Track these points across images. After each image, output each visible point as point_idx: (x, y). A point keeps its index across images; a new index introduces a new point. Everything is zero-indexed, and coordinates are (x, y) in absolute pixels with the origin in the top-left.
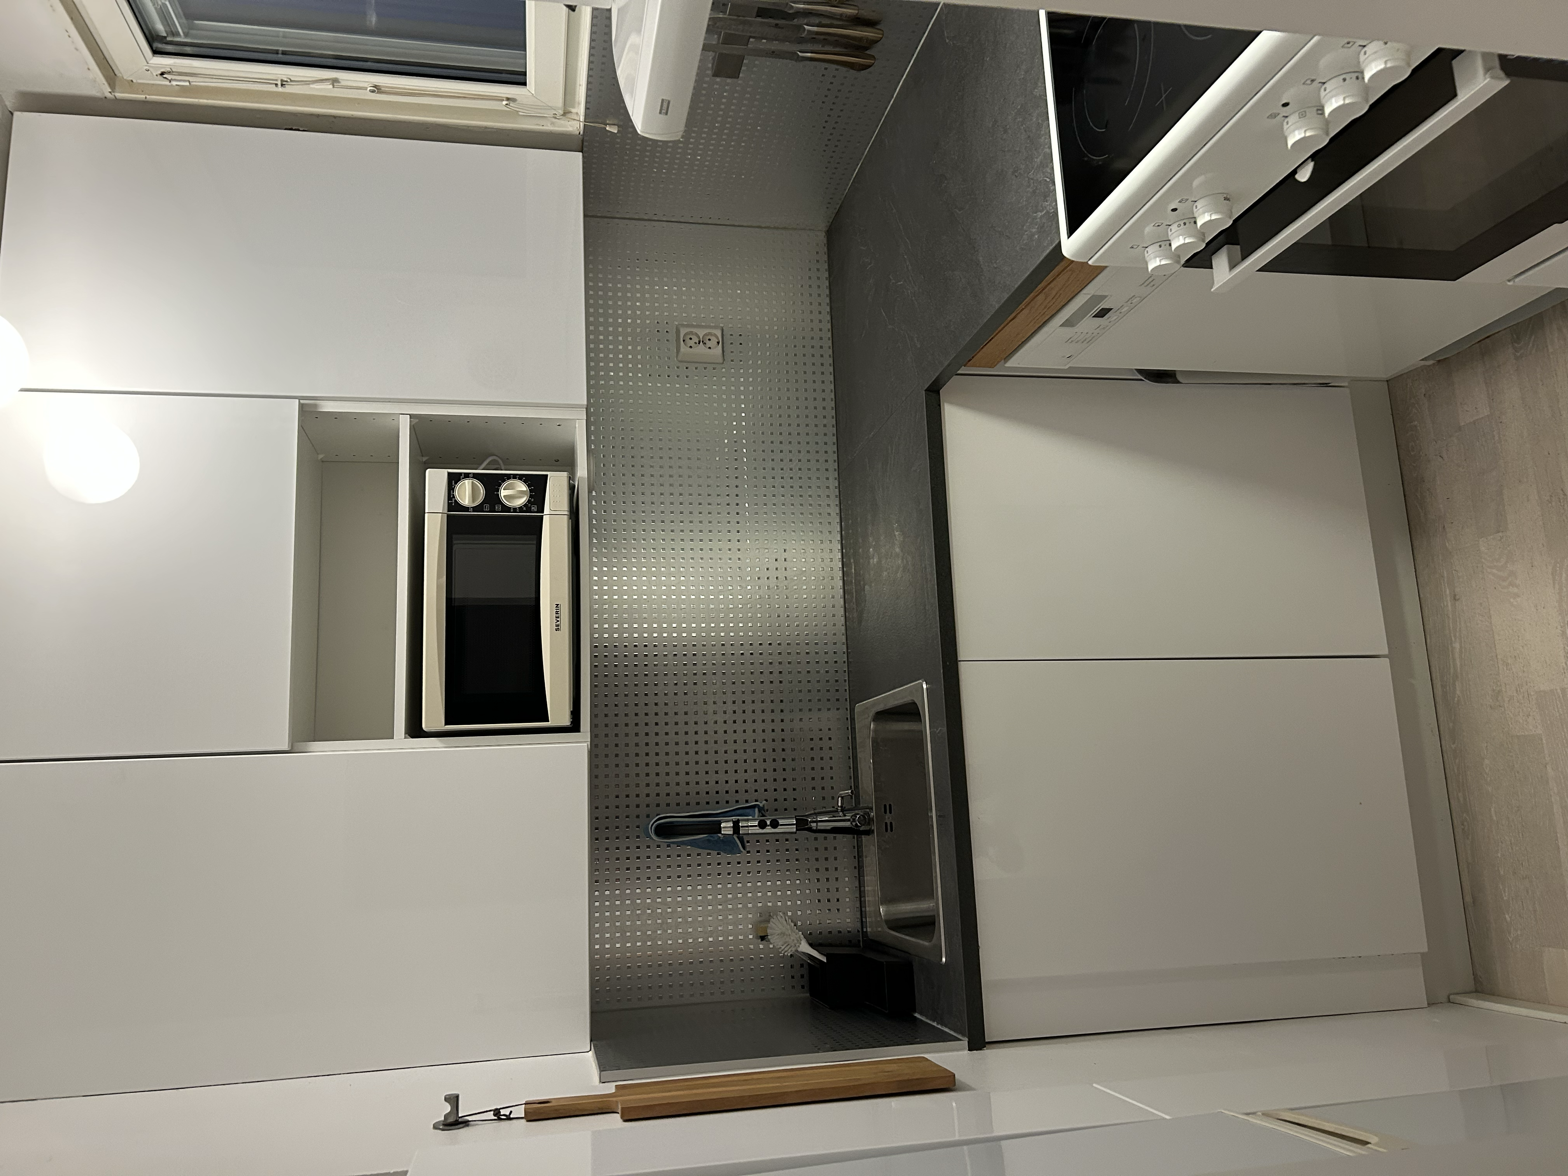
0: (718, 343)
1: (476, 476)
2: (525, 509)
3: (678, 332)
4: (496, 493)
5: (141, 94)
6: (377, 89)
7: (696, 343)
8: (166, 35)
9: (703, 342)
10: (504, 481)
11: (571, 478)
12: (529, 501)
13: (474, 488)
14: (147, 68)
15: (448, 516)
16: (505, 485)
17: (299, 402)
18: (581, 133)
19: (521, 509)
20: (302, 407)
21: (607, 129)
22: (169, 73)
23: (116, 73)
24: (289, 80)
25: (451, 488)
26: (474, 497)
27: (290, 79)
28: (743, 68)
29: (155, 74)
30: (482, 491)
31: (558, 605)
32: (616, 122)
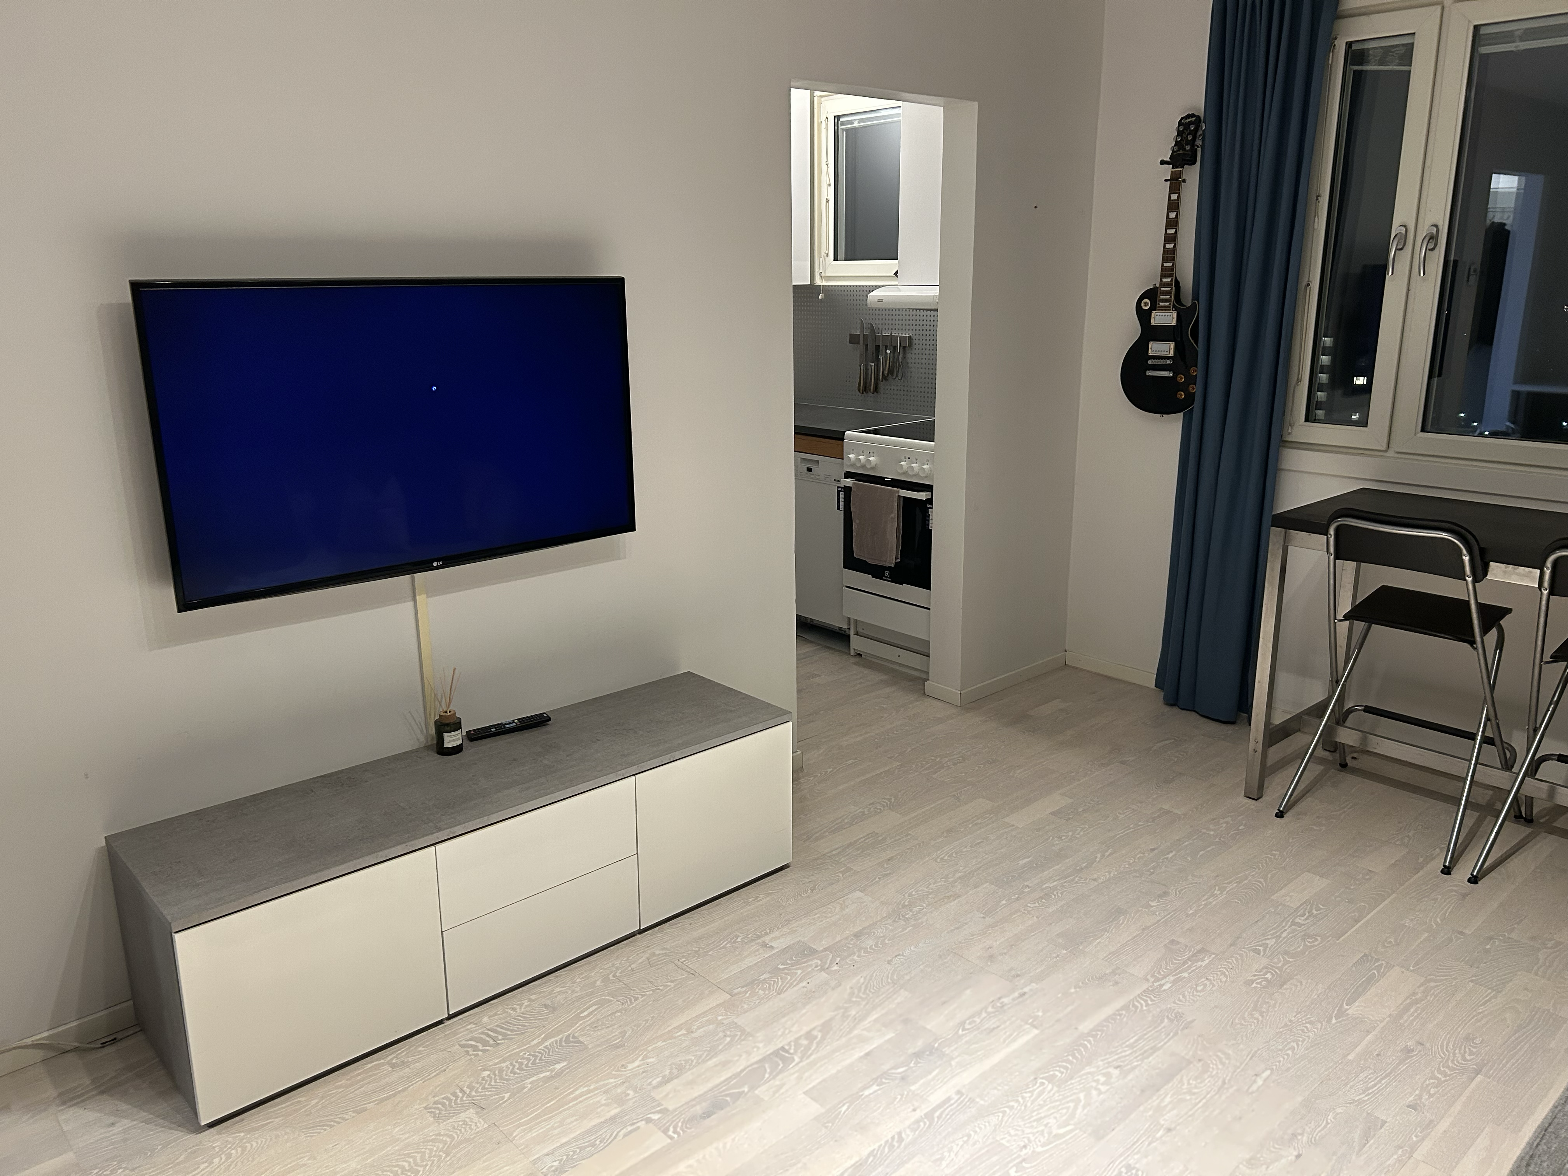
18: (816, 284)
21: (819, 294)
22: (827, 119)
28: (854, 346)
32: (823, 297)
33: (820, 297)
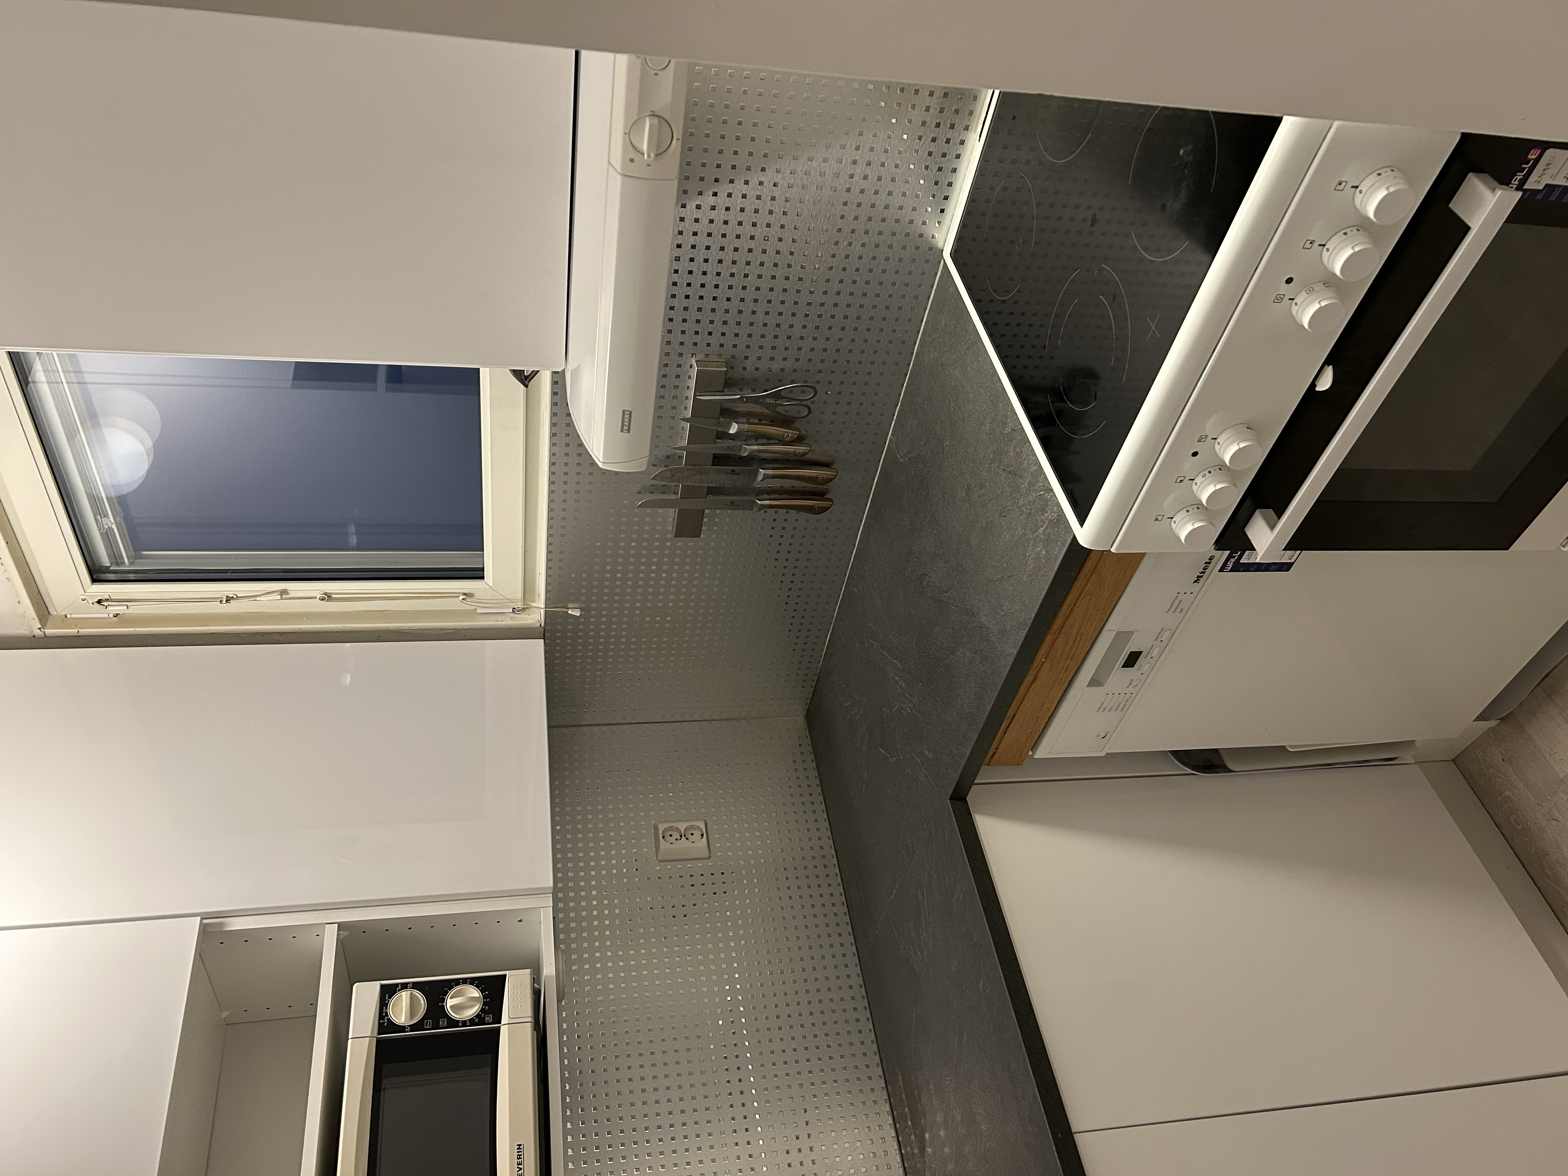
0: (702, 835)
1: (415, 986)
2: (477, 1020)
3: (656, 829)
4: (440, 1004)
5: (74, 629)
6: (328, 597)
7: (677, 839)
8: (109, 565)
9: (685, 836)
10: (451, 988)
11: (536, 978)
12: (482, 1010)
13: (413, 999)
14: (83, 597)
15: (379, 1042)
16: (452, 992)
17: (201, 920)
18: (543, 624)
19: (472, 1022)
20: (204, 930)
21: (569, 612)
22: (107, 600)
23: (50, 611)
24: (235, 597)
25: (383, 1004)
26: (412, 1013)
27: (237, 596)
28: (704, 528)
29: (91, 602)
30: (422, 1002)
31: (520, 1145)
32: (577, 605)
33: (577, 613)
